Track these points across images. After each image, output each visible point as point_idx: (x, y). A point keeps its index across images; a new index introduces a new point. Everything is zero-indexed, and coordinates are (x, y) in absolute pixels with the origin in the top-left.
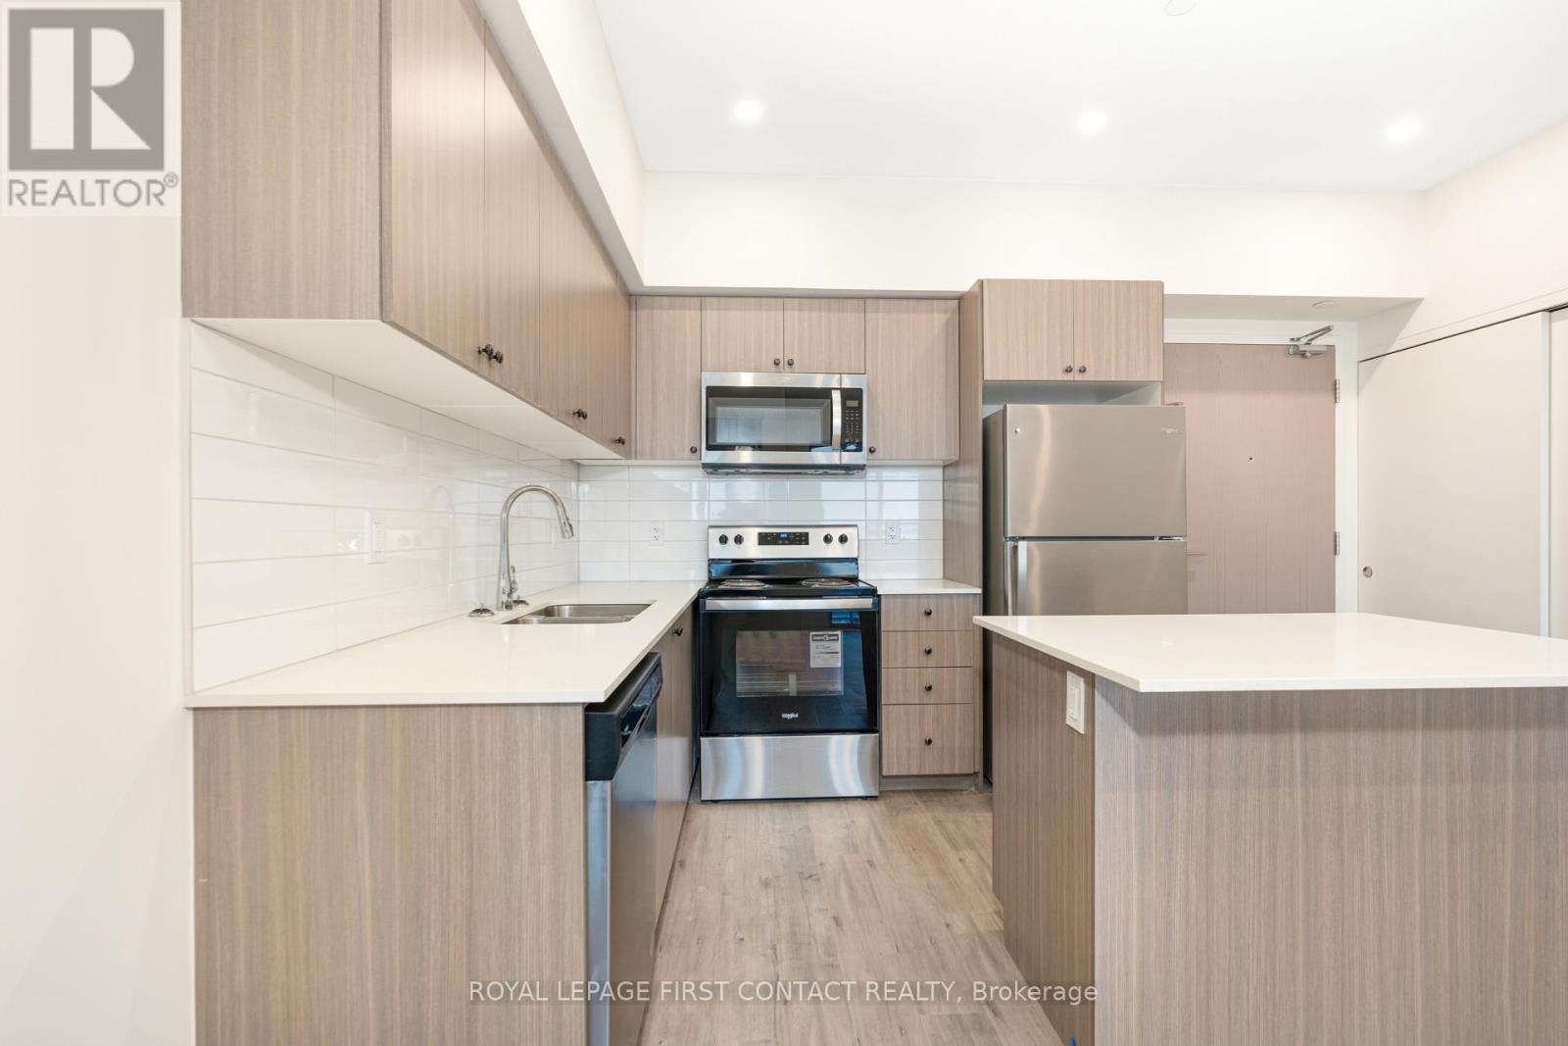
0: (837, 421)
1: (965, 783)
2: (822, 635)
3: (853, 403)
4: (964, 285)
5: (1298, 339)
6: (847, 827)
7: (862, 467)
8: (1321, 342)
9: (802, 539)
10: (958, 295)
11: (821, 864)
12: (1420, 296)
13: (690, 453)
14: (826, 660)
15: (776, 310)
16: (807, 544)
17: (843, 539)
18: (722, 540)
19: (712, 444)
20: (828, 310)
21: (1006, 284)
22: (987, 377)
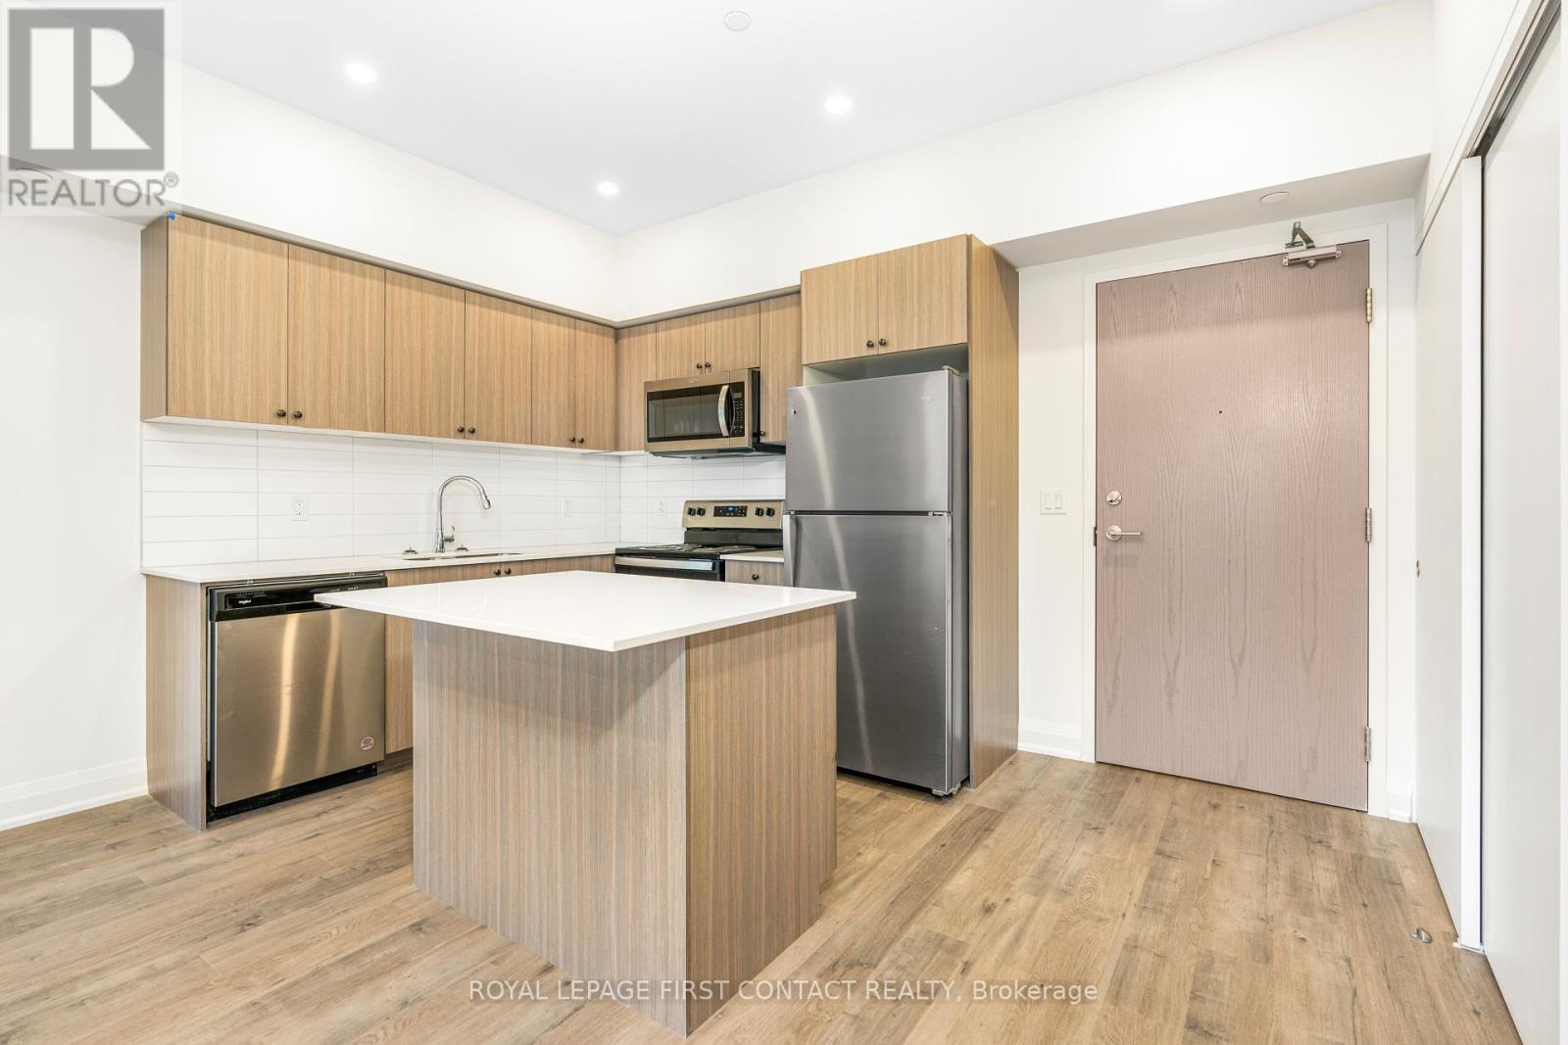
3: (738, 395)
9: (742, 512)
15: (701, 323)
16: (746, 515)
17: (770, 512)
18: (691, 512)
19: (650, 436)
20: (734, 316)
21: (819, 271)
22: (805, 362)
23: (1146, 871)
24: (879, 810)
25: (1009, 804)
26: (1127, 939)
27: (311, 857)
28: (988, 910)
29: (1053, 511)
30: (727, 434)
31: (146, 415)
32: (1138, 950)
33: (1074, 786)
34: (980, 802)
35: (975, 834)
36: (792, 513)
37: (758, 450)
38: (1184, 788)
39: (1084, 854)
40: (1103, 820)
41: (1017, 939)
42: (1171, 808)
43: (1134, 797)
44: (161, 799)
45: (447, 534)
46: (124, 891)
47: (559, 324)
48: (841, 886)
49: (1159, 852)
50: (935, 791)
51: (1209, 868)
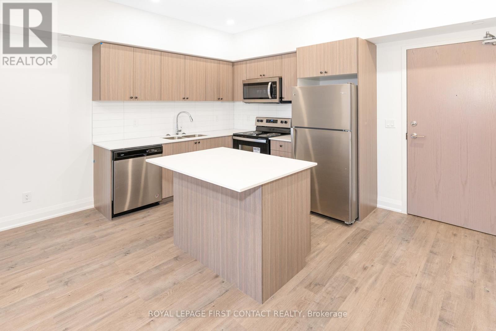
2: (256, 148)
3: (274, 85)
9: (276, 122)
15: (261, 62)
17: (286, 122)
18: (258, 121)
19: (244, 97)
20: (273, 60)
21: (303, 48)
22: (298, 77)
23: (426, 259)
24: (325, 228)
25: (373, 229)
26: (417, 285)
27: (143, 232)
28: (365, 269)
29: (390, 127)
30: (271, 98)
31: (94, 99)
32: (421, 289)
33: (398, 223)
34: (363, 227)
35: (360, 240)
36: (294, 127)
37: (281, 103)
38: (442, 226)
39: (402, 250)
40: (410, 237)
41: (376, 281)
42: (437, 234)
43: (423, 228)
44: (98, 209)
45: (179, 129)
46: (92, 239)
47: (214, 63)
48: (312, 256)
49: (431, 252)
50: (345, 222)
51: (451, 259)
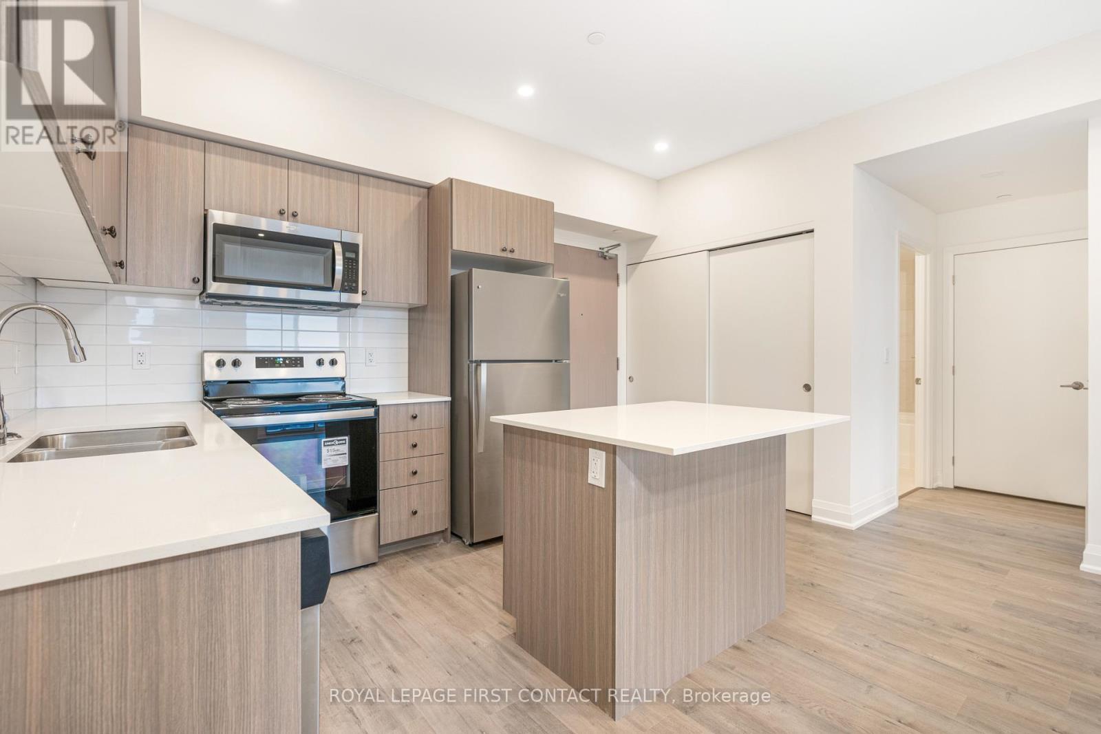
0: (339, 267)
1: (436, 538)
2: (333, 441)
3: (349, 255)
4: (436, 179)
5: (603, 249)
6: (363, 592)
7: (355, 306)
8: (613, 252)
9: (297, 362)
10: (428, 186)
11: (357, 628)
12: (656, 235)
13: (192, 284)
14: (336, 461)
15: (281, 167)
16: (302, 366)
18: (219, 364)
19: (218, 276)
20: (328, 177)
21: (467, 185)
30: (340, 289)
